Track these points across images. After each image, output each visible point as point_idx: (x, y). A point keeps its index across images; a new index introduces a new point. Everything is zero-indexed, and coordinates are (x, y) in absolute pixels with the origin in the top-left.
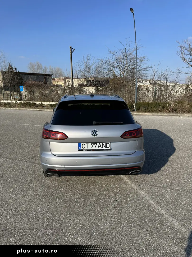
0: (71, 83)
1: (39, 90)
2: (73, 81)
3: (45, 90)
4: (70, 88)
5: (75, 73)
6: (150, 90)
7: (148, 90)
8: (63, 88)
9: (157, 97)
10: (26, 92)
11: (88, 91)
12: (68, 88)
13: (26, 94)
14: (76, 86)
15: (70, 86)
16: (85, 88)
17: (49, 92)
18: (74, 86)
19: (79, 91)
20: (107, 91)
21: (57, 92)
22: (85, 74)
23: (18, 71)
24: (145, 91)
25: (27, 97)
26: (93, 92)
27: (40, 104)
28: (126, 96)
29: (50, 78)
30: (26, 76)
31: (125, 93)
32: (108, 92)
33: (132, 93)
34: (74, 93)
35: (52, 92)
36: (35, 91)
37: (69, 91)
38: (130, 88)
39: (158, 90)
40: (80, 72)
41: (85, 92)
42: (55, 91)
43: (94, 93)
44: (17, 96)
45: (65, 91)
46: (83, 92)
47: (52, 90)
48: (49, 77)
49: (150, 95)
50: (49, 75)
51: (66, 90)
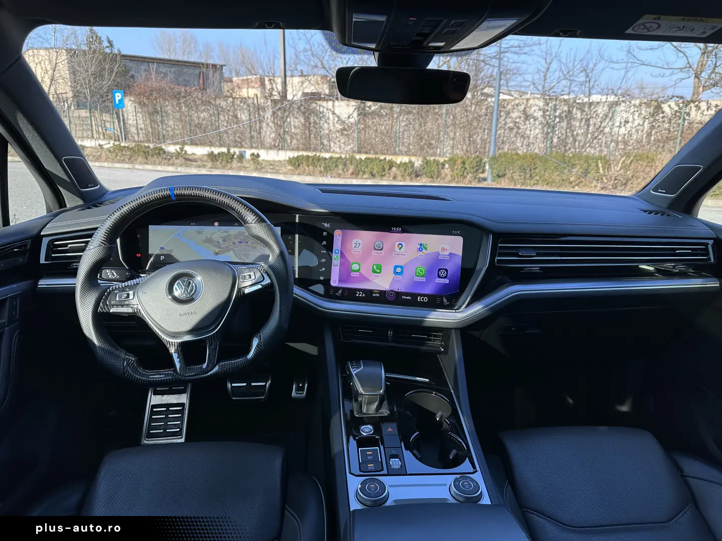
0: (280, 87)
1: (180, 108)
2: (285, 83)
3: (197, 108)
4: (275, 102)
5: (294, 57)
6: (535, 114)
7: (527, 117)
8: (253, 103)
9: (555, 140)
10: (140, 115)
11: (334, 113)
12: (269, 103)
13: (140, 122)
14: (295, 98)
15: (276, 98)
16: (324, 104)
17: (211, 115)
18: (289, 97)
19: (304, 113)
20: (395, 116)
21: (236, 116)
22: (325, 63)
23: (119, 51)
24: (518, 120)
25: (141, 129)
26: (349, 117)
27: (179, 150)
28: (455, 134)
29: (217, 75)
30: (143, 67)
31: (454, 125)
32: (397, 118)
33: (475, 124)
34: (288, 120)
35: (219, 114)
36: (166, 112)
37: (274, 113)
38: (471, 106)
39: (560, 116)
40: (309, 53)
41: (324, 116)
42: (229, 111)
43: (352, 120)
44: (112, 126)
45: (262, 113)
46: (317, 115)
47: (219, 111)
48: (214, 72)
49: (534, 131)
50: (214, 66)
51: (264, 109)
